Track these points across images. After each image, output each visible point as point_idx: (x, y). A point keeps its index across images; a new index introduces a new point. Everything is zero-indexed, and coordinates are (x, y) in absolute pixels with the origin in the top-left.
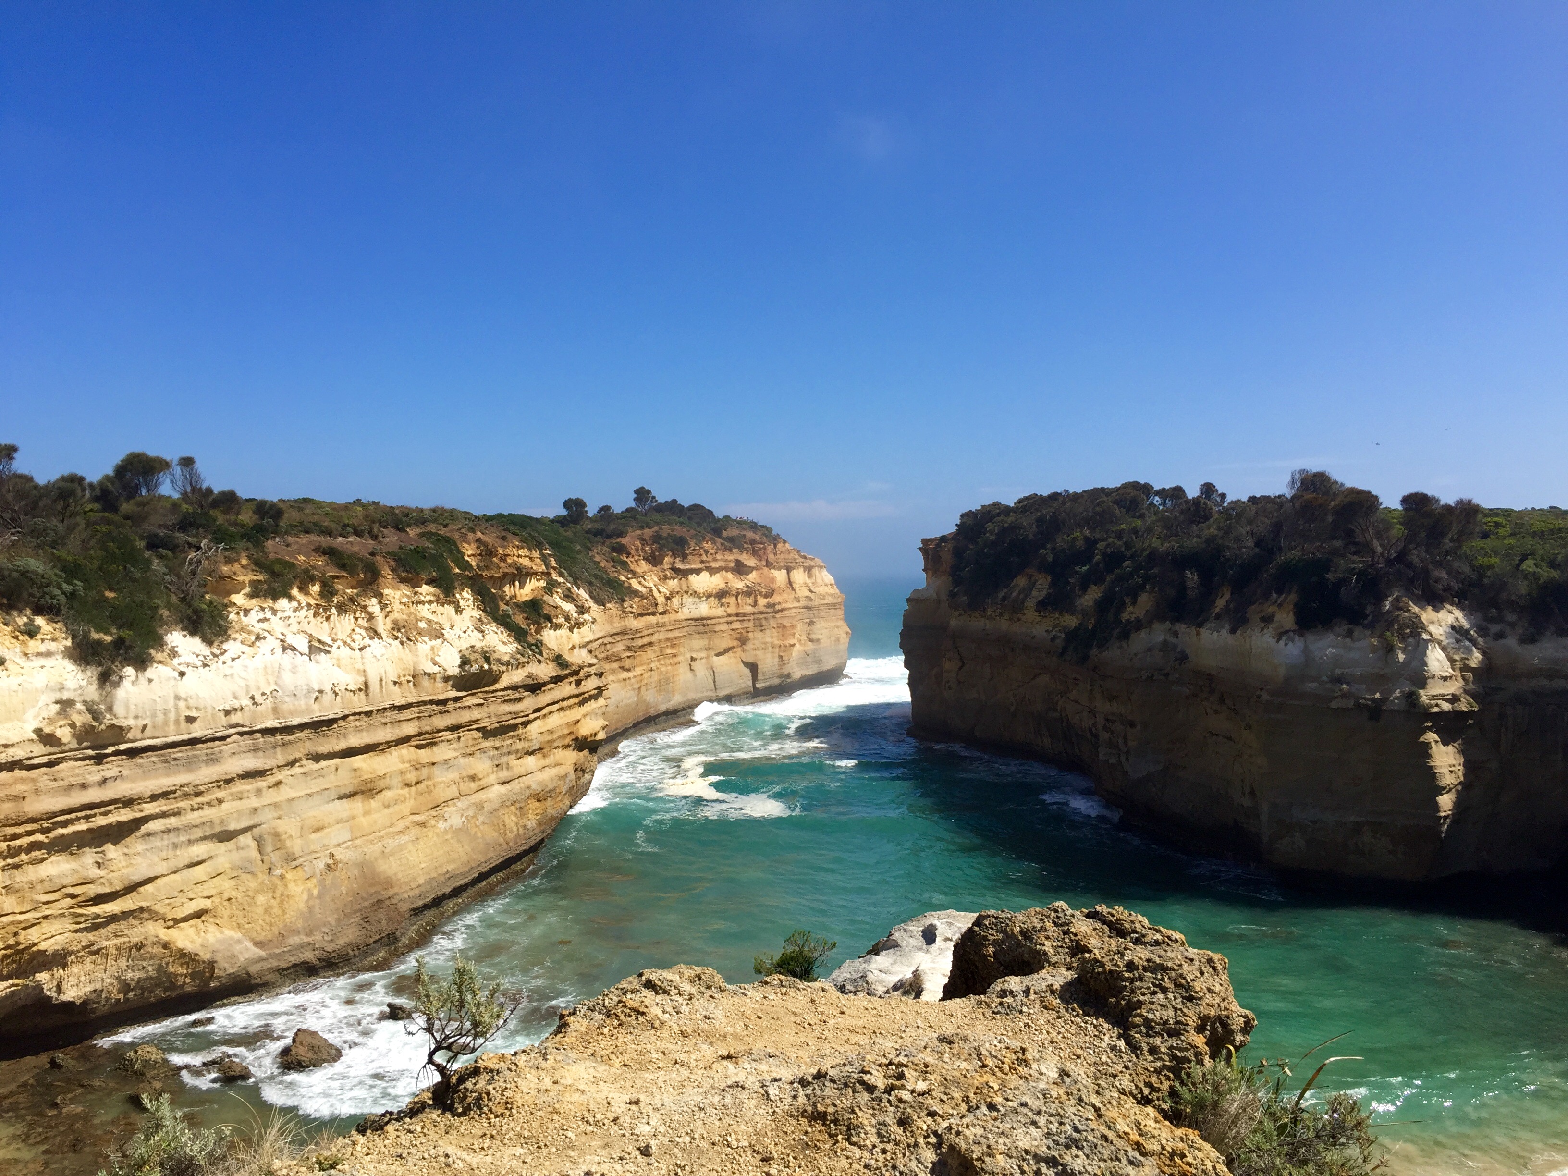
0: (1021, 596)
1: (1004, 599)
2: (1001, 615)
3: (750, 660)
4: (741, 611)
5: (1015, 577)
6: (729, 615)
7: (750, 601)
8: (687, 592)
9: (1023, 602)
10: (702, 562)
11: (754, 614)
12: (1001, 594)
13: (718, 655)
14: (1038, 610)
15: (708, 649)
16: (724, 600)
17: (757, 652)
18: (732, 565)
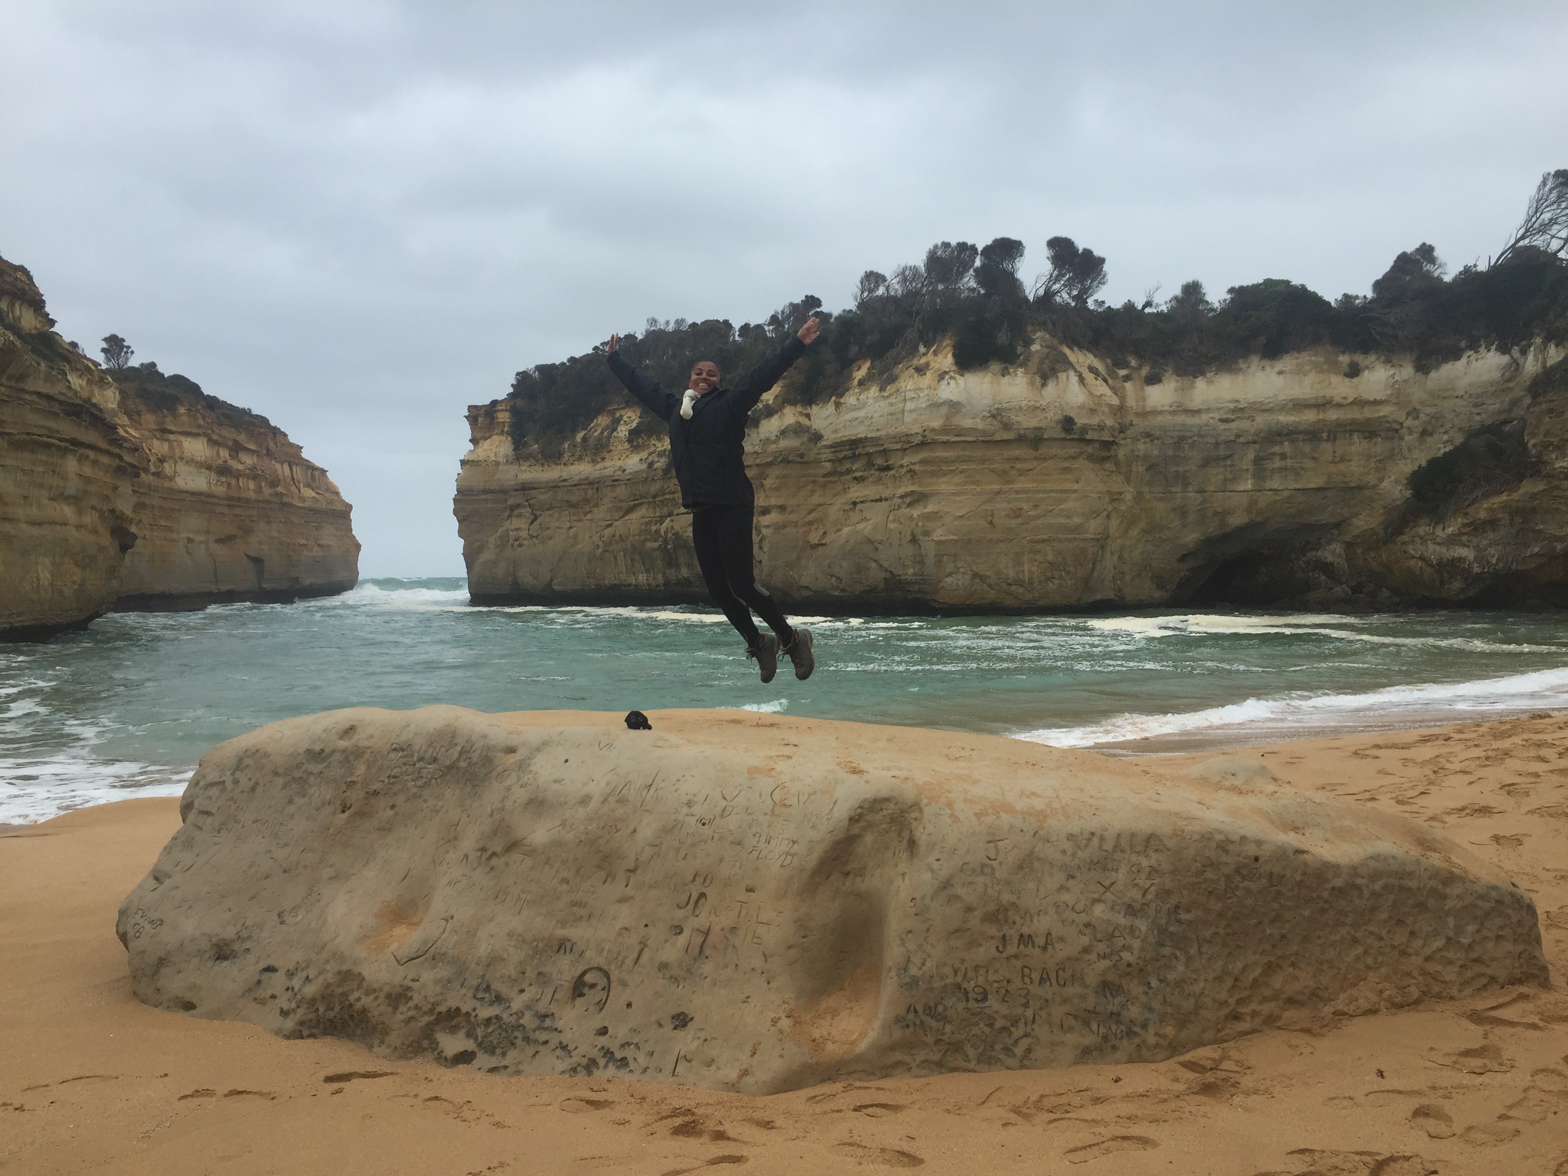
0: (606, 434)
1: (585, 439)
2: (580, 458)
3: (253, 554)
4: (243, 495)
5: (595, 417)
6: (231, 499)
7: (252, 485)
8: (182, 459)
9: (609, 436)
10: (199, 426)
11: (259, 501)
12: (579, 437)
13: (219, 541)
14: (630, 441)
15: (208, 532)
16: (224, 479)
17: (262, 547)
18: (230, 443)
